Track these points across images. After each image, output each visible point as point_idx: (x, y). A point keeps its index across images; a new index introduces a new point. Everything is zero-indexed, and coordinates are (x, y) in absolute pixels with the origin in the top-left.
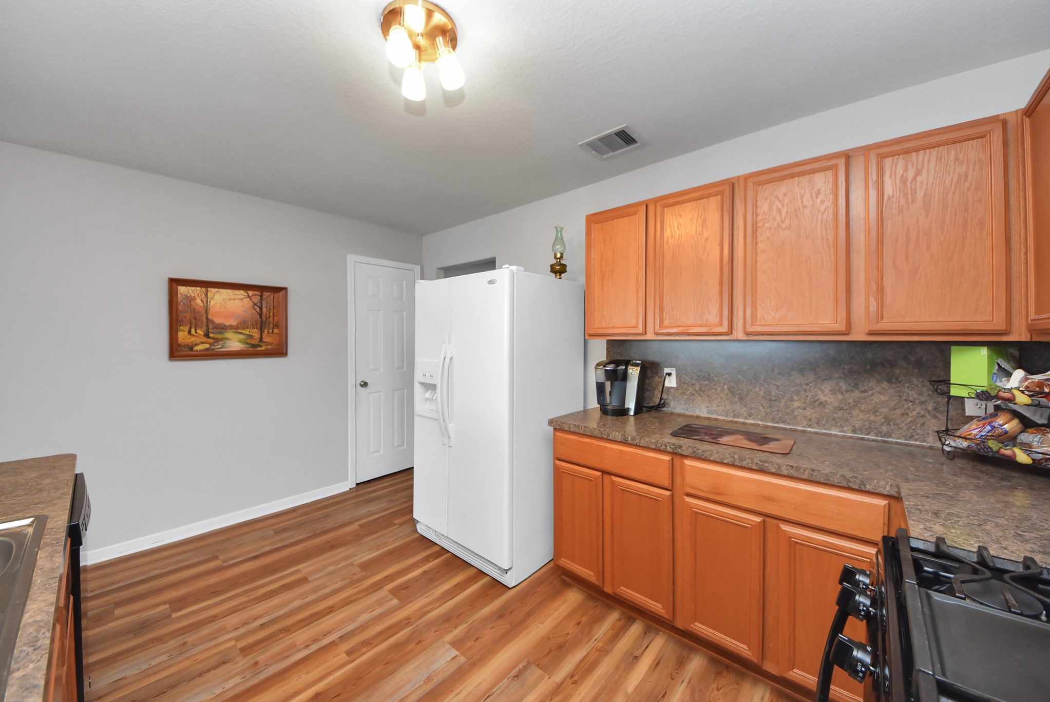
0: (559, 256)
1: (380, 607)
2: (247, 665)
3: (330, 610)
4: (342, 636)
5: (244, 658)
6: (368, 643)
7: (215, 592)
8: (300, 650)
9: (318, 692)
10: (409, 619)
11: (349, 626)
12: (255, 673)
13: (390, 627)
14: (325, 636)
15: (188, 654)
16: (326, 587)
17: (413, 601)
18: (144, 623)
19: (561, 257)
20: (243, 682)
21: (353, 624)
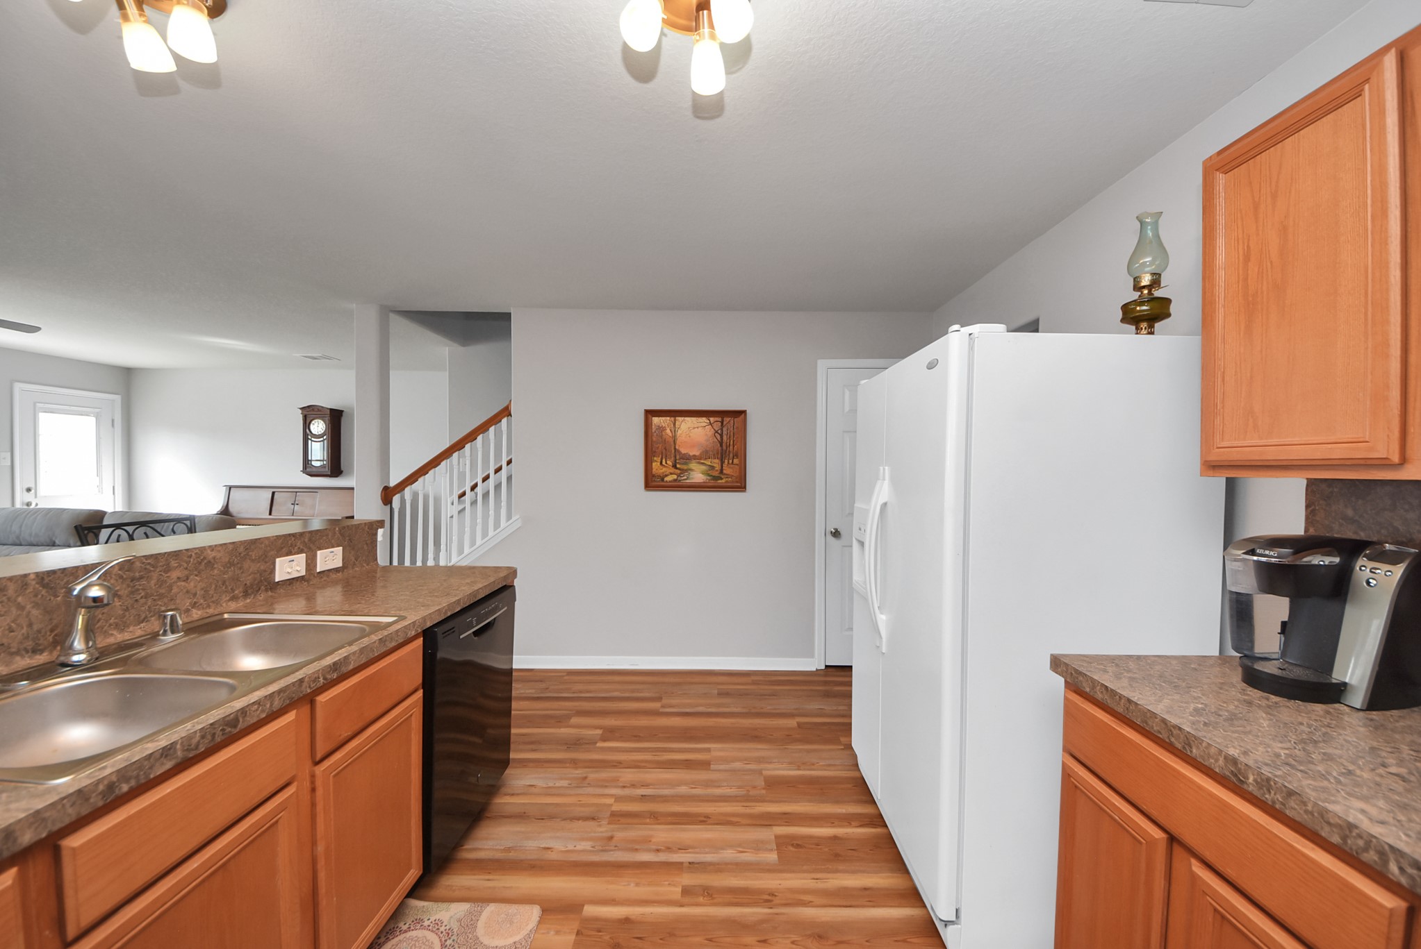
0: (1146, 280)
1: (752, 852)
2: (604, 835)
3: (705, 819)
4: (693, 863)
5: (608, 824)
6: (708, 893)
7: (636, 736)
8: (649, 850)
9: (630, 917)
10: (773, 895)
11: (707, 855)
12: (604, 848)
13: (745, 891)
14: (680, 849)
15: (580, 791)
16: (719, 787)
17: (793, 872)
18: (579, 740)
19: (1156, 282)
20: (591, 851)
21: (712, 855)
